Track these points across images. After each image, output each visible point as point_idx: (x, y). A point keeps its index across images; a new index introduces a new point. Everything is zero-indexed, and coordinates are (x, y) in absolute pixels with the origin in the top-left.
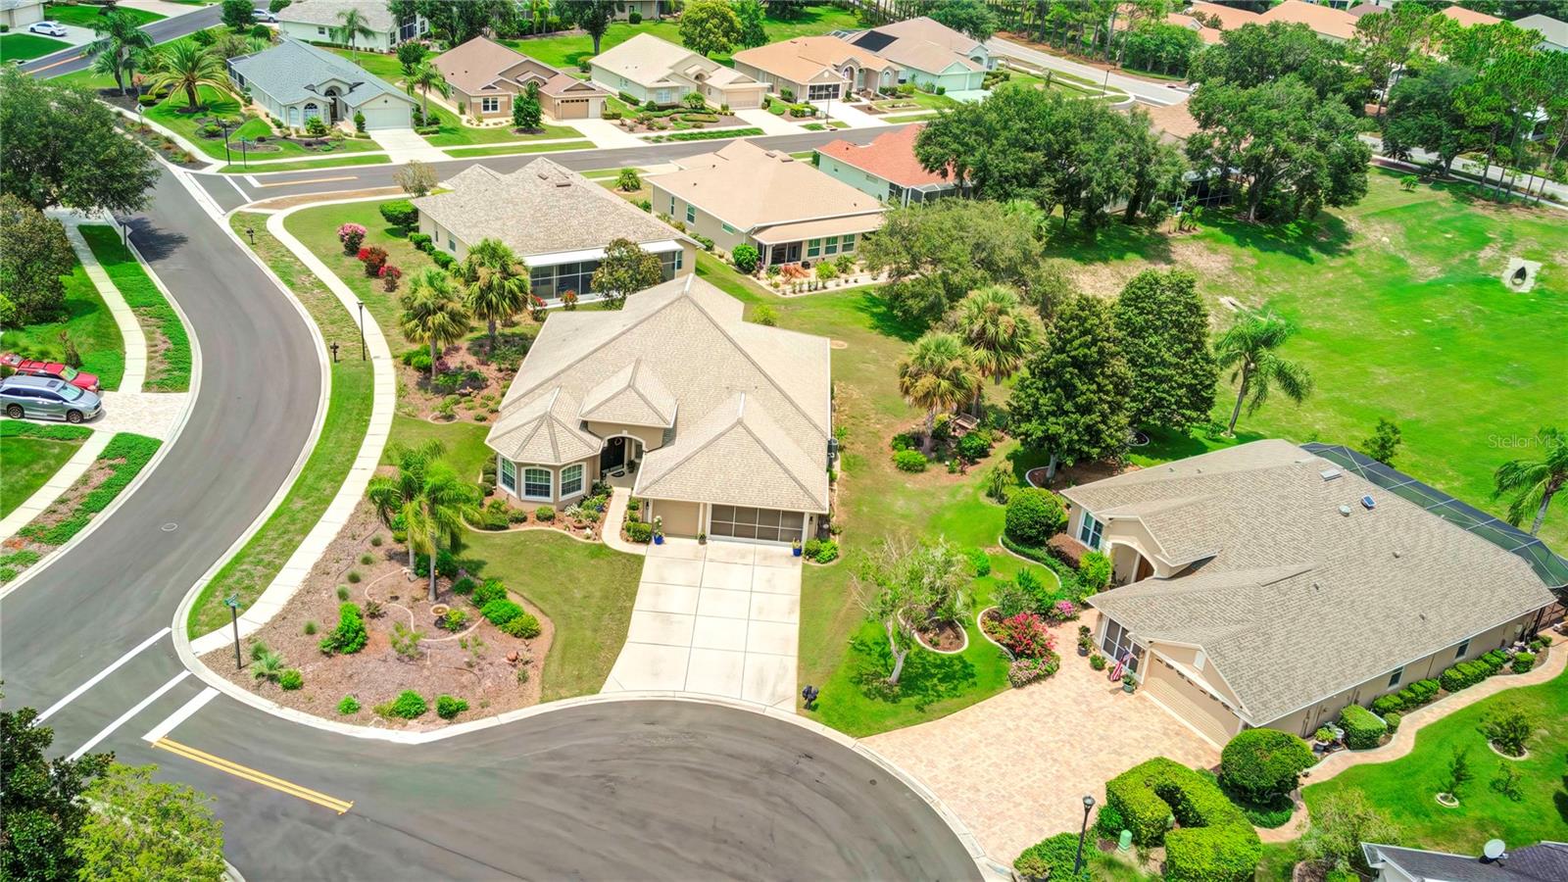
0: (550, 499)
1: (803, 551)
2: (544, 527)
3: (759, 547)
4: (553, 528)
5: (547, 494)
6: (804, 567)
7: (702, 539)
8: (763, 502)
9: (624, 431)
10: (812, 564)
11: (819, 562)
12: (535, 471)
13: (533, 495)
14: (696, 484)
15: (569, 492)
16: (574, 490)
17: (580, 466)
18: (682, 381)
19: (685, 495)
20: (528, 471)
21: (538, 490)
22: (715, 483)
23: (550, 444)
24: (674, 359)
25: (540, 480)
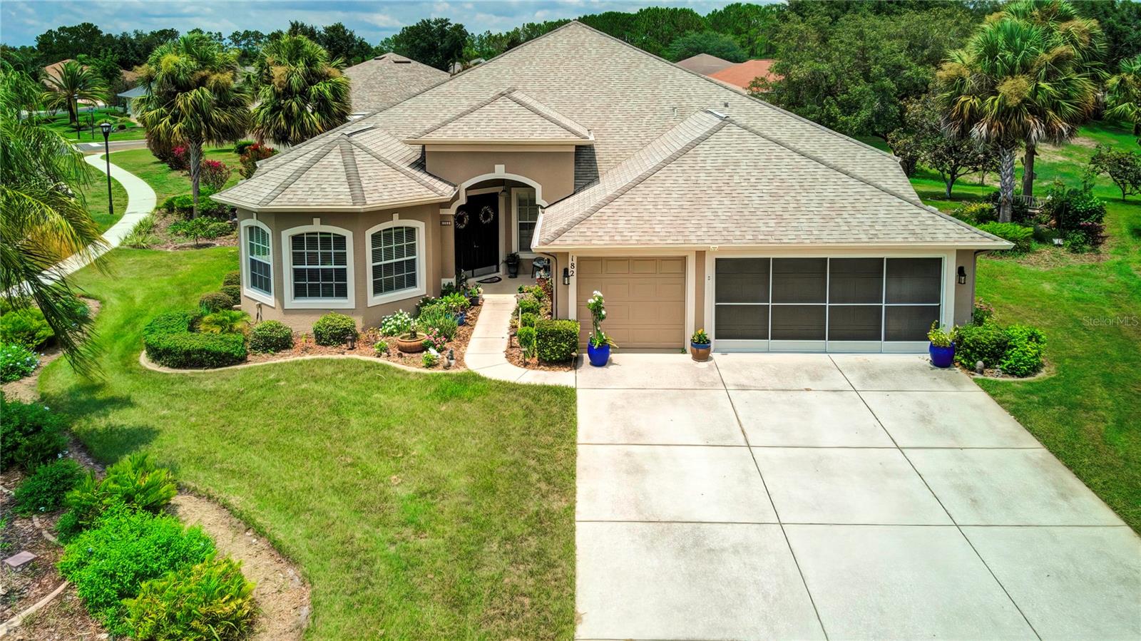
0: (349, 302)
2: (331, 354)
3: (837, 359)
4: (354, 356)
5: (342, 292)
6: (990, 388)
7: (701, 349)
8: (844, 237)
9: (497, 167)
10: (1000, 379)
11: (1013, 374)
12: (312, 239)
13: (310, 296)
14: (672, 218)
15: (389, 288)
16: (400, 286)
17: (411, 232)
18: (593, 109)
19: (653, 238)
20: (297, 241)
21: (321, 282)
22: (715, 214)
23: (344, 178)
24: (572, 85)
25: (326, 259)
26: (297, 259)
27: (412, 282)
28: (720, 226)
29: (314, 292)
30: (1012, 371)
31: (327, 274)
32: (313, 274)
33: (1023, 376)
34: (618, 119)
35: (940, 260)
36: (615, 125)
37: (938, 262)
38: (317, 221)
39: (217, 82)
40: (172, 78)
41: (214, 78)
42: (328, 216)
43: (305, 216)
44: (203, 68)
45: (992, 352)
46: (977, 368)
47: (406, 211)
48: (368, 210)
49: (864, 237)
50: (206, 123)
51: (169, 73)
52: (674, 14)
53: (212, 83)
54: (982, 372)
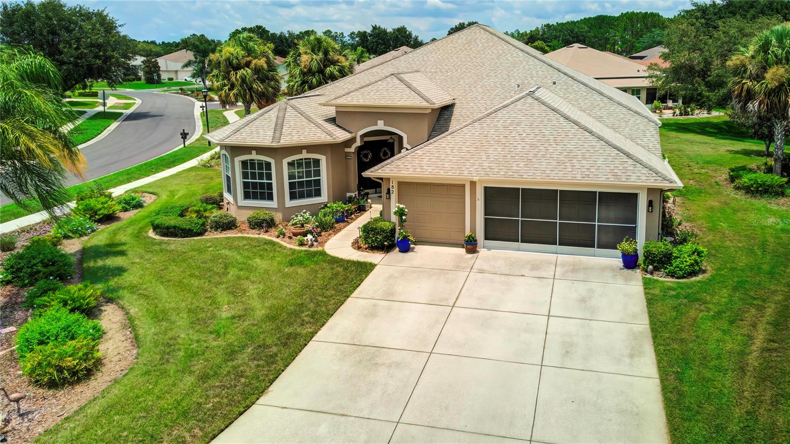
0: (273, 204)
1: (641, 259)
2: (254, 234)
3: (562, 258)
4: (266, 237)
5: (270, 197)
6: (647, 284)
7: (471, 245)
8: (566, 175)
9: (379, 122)
10: (661, 279)
11: (672, 276)
12: (252, 162)
13: (253, 199)
14: (458, 159)
15: (302, 196)
16: (309, 195)
17: (317, 162)
18: (464, 84)
19: (440, 171)
20: (244, 164)
21: (259, 191)
22: (488, 157)
23: (273, 126)
24: (457, 68)
25: (261, 176)
26: (245, 175)
27: (318, 193)
28: (486, 164)
29: (255, 197)
30: (672, 275)
31: (262, 185)
32: (254, 185)
33: (678, 278)
34: (477, 92)
35: (636, 194)
36: (474, 96)
37: (635, 196)
38: (254, 152)
39: (256, 65)
40: (229, 62)
41: (254, 62)
42: (261, 150)
43: (247, 149)
44: (249, 55)
45: (660, 260)
46: (648, 270)
47: (311, 148)
48: (279, 146)
49: (579, 177)
50: (250, 91)
51: (227, 59)
52: (646, 17)
53: (252, 65)
54: (652, 273)
